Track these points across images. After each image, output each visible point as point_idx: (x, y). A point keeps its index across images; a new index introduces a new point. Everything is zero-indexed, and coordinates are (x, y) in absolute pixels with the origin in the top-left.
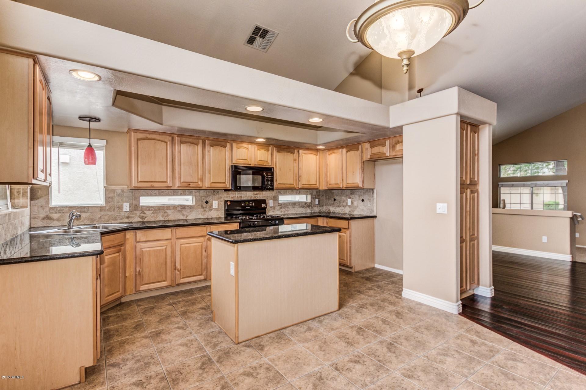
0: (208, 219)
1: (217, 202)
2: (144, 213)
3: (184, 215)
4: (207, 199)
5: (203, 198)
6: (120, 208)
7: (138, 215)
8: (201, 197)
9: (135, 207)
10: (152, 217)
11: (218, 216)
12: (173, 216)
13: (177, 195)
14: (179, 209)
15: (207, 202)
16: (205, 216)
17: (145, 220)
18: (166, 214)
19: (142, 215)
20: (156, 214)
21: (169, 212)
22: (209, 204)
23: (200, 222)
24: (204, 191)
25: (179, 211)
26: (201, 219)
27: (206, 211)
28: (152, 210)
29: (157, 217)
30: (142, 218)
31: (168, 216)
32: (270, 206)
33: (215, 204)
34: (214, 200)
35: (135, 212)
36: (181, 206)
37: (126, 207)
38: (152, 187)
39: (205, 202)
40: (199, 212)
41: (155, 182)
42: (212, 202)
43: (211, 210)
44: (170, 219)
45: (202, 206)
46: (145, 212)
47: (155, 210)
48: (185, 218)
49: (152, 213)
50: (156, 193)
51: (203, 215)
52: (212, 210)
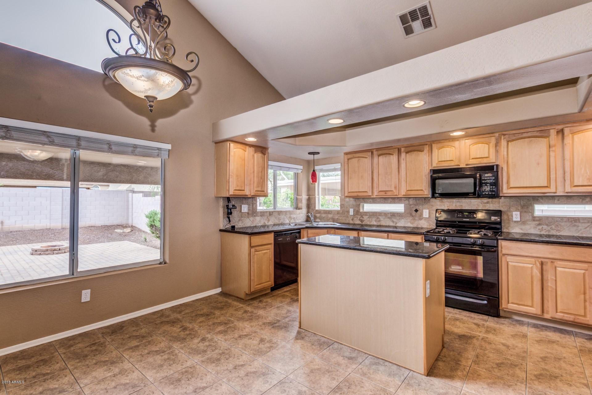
0: (418, 228)
1: (427, 211)
2: (363, 218)
3: (393, 222)
4: (417, 208)
5: (412, 206)
6: (348, 212)
7: (359, 218)
8: (411, 205)
9: (357, 212)
10: (368, 221)
11: (429, 226)
12: (386, 222)
13: (387, 203)
14: (389, 215)
15: (416, 211)
16: (415, 225)
17: (363, 223)
18: (378, 219)
19: (361, 218)
20: (371, 219)
21: (381, 218)
22: (418, 212)
23: (409, 230)
24: (414, 199)
25: (389, 218)
26: (410, 227)
27: (416, 220)
28: (368, 215)
29: (371, 222)
30: (362, 221)
31: (380, 221)
32: (514, 219)
33: (426, 213)
34: (425, 209)
35: (357, 216)
36: (391, 213)
37: (351, 212)
38: (358, 196)
39: (415, 211)
40: (408, 220)
41: (359, 192)
42: (423, 210)
43: (421, 219)
44: (381, 224)
45: (411, 215)
46: (363, 216)
47: (370, 215)
48: (394, 225)
49: (368, 218)
50: (370, 201)
51: (412, 223)
52: (423, 220)
